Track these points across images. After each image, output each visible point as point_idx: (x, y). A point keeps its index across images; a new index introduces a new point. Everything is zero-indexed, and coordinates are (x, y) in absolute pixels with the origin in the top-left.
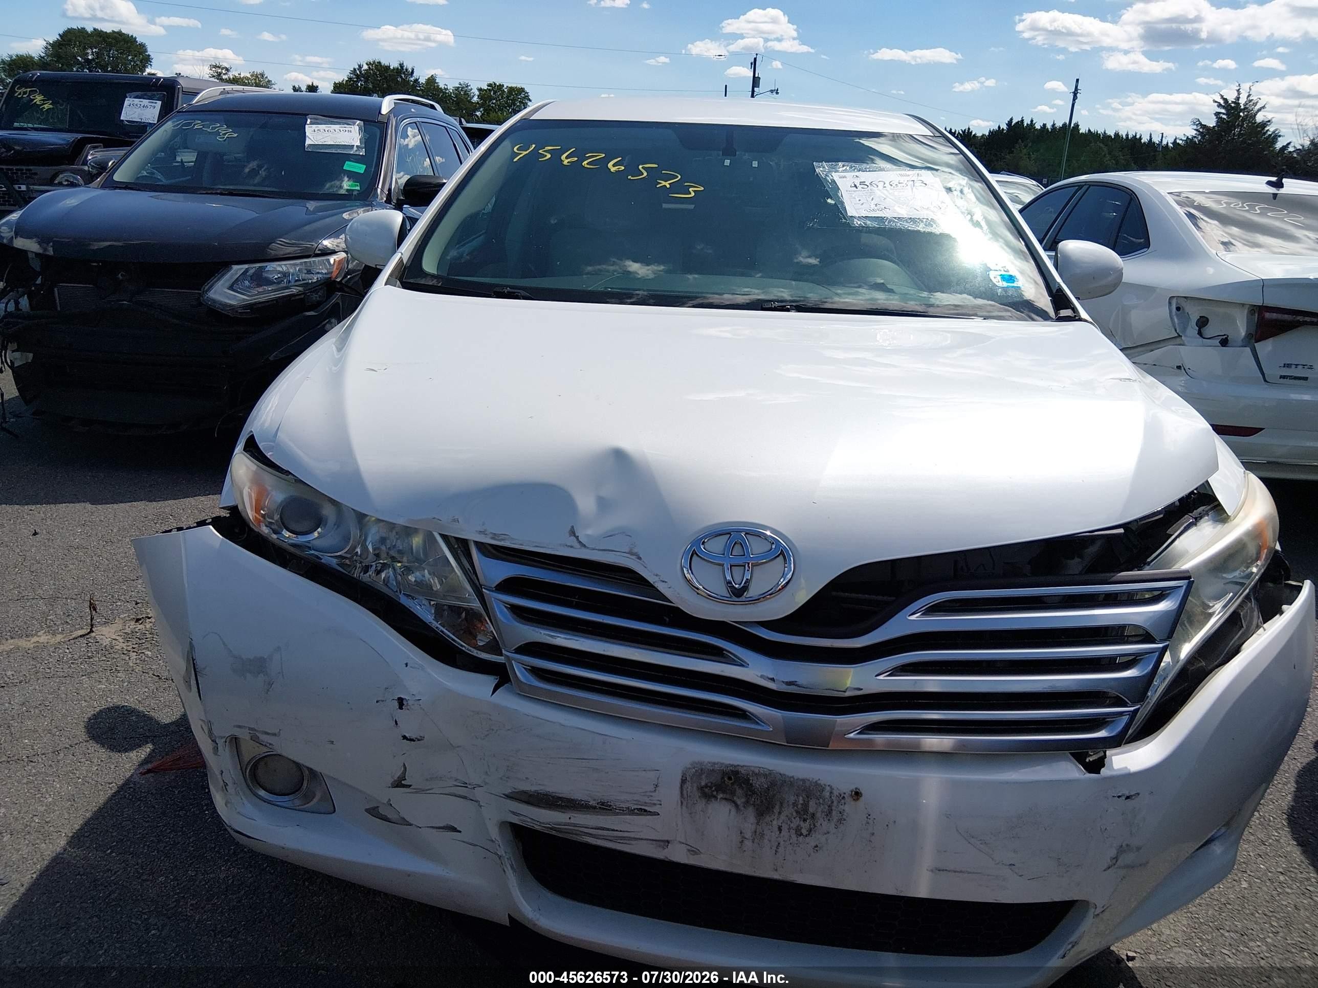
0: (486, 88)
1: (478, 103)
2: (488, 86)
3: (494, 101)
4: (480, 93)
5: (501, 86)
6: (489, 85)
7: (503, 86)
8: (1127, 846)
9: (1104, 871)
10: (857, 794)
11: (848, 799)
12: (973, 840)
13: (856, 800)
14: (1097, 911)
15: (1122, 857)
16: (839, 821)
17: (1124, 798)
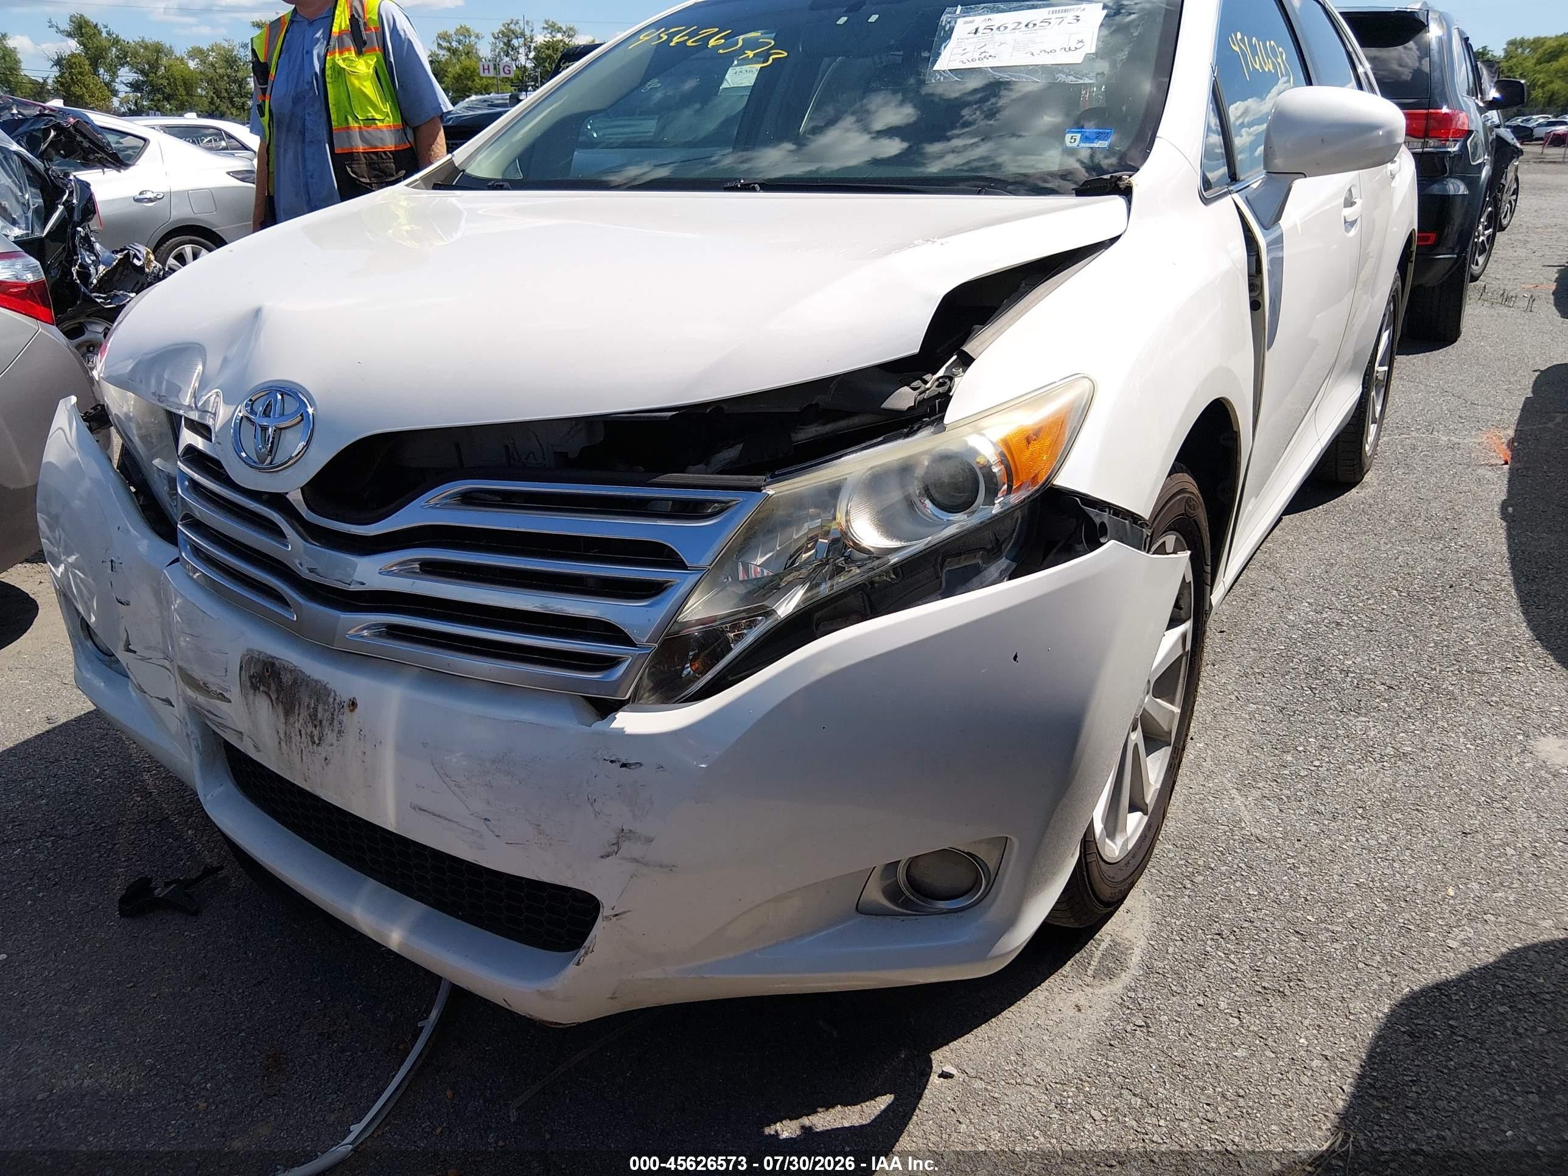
8: (631, 831)
9: (602, 857)
10: (353, 704)
11: (346, 709)
12: (447, 779)
13: (352, 711)
14: (605, 911)
15: (625, 845)
16: (340, 732)
17: (618, 765)
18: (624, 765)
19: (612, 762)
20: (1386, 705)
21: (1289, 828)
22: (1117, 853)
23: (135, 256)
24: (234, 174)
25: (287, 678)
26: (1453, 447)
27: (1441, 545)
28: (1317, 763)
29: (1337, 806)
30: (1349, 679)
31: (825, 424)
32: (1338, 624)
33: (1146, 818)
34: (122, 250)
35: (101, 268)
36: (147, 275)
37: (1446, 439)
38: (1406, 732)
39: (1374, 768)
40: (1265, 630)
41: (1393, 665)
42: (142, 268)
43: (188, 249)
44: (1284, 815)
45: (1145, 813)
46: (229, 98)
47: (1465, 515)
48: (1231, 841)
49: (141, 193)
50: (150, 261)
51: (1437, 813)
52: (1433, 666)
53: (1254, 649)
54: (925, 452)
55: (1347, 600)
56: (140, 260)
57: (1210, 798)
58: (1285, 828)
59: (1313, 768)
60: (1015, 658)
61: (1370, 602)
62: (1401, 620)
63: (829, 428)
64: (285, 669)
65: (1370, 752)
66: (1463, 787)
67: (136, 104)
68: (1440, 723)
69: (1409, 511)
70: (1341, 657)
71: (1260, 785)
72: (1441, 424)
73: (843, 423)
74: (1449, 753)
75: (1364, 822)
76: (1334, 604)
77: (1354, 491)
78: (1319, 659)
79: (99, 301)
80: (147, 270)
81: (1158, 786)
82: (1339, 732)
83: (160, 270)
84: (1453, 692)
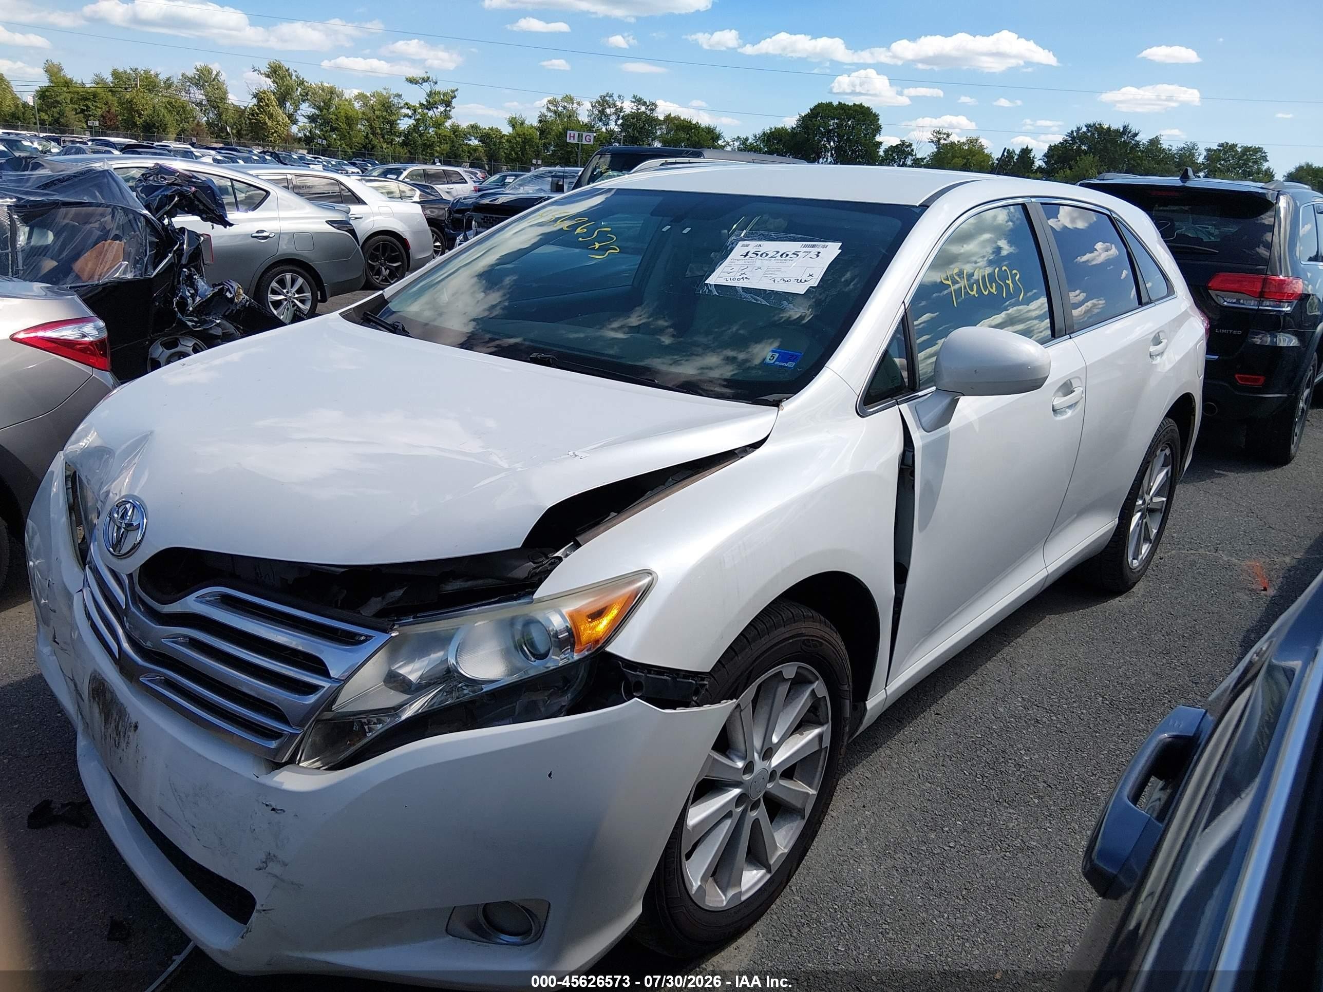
0: (1215, 147)
1: (1203, 164)
2: (1219, 146)
3: (1222, 162)
4: (1208, 154)
5: (1234, 146)
6: (1221, 145)
7: (1236, 145)
8: (274, 856)
9: (257, 869)
10: (136, 727)
11: (132, 729)
12: (176, 793)
13: (135, 731)
14: (258, 907)
15: (270, 865)
16: (128, 743)
17: (271, 808)
18: (273, 809)
19: (267, 805)
20: (1037, 801)
21: (899, 897)
22: (725, 903)
23: (228, 290)
24: (330, 222)
25: (108, 696)
26: (1229, 567)
27: (1164, 661)
28: (952, 844)
29: (948, 885)
30: (1019, 773)
31: (467, 581)
32: (1037, 721)
33: (768, 876)
34: (219, 285)
35: (198, 299)
36: (236, 304)
37: (1226, 559)
38: (1040, 828)
39: (996, 856)
40: (973, 717)
41: (1063, 765)
42: (232, 299)
43: (288, 276)
44: (902, 885)
45: (769, 871)
46: (381, 134)
47: (1201, 635)
48: (848, 902)
49: (258, 232)
50: (239, 294)
51: (1026, 904)
52: (1095, 773)
53: (956, 734)
54: (521, 616)
55: (1056, 700)
56: (231, 293)
57: (851, 861)
58: (896, 897)
59: (946, 848)
60: (550, 775)
61: (1075, 705)
62: (1091, 726)
63: (469, 584)
64: (109, 690)
65: (1001, 841)
66: (1061, 885)
67: (310, 132)
68: (1073, 824)
69: (1154, 625)
70: (1023, 752)
71: (897, 856)
72: (1230, 543)
73: (480, 582)
74: (1065, 852)
75: (962, 902)
76: (1043, 703)
77: (1119, 598)
78: (1004, 752)
79: (190, 324)
80: (236, 300)
81: (786, 851)
82: (986, 819)
83: (247, 301)
84: (1099, 798)
